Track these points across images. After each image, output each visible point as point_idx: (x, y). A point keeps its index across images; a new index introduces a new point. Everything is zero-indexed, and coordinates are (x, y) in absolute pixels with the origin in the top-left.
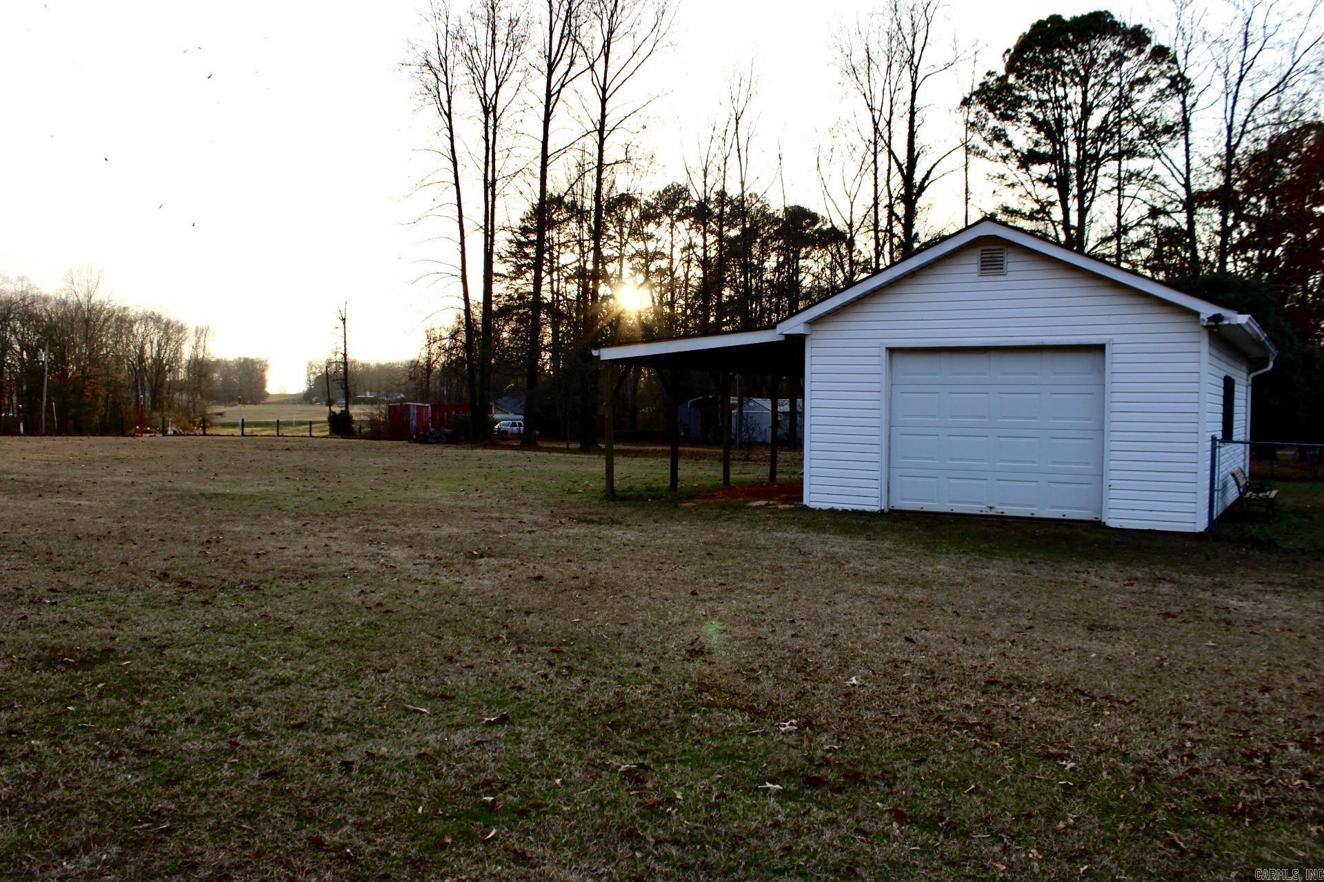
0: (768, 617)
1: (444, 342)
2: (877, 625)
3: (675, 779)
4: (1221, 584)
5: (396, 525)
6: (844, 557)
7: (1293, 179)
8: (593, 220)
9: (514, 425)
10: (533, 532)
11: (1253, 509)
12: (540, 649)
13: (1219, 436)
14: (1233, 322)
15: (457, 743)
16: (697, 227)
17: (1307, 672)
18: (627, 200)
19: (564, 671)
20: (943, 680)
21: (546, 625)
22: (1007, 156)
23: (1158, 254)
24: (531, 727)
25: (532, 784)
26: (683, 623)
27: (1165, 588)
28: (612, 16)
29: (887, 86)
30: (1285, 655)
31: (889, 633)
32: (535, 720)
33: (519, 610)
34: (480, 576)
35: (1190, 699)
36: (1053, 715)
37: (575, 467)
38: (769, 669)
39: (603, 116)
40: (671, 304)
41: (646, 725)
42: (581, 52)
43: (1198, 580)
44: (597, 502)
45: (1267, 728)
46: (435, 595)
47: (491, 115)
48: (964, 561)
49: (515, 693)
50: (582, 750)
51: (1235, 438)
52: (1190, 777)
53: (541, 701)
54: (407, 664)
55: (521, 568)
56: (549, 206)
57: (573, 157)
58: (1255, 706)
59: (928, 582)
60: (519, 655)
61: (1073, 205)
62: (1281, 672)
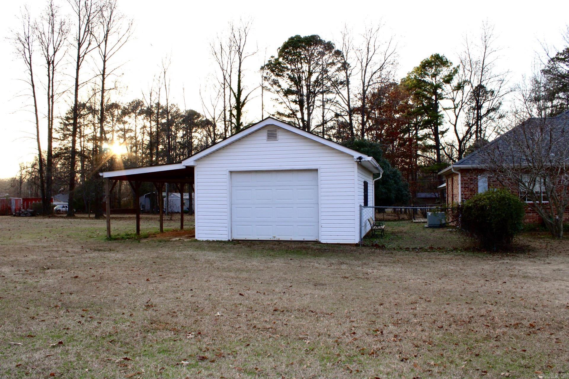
0: (181, 289)
1: (28, 169)
2: (228, 289)
3: (141, 363)
4: (365, 264)
5: (5, 256)
6: (213, 261)
7: (387, 104)
8: (100, 114)
9: (64, 207)
10: (73, 256)
11: (376, 233)
12: (78, 310)
13: (363, 204)
14: (366, 160)
15: (37, 357)
16: (147, 118)
17: (396, 296)
18: (115, 106)
19: (89, 319)
20: (256, 311)
21: (80, 298)
22: (279, 91)
23: (339, 132)
24: (73, 346)
25: (74, 373)
26: (143, 294)
27: (344, 267)
28: (108, 24)
29: (229, 60)
30: (388, 290)
31: (233, 292)
32: (75, 343)
33: (67, 293)
34: (48, 278)
35: (353, 310)
36: (301, 322)
37: (92, 226)
38: (182, 311)
39: (104, 68)
40: (136, 152)
41: (127, 340)
42: (94, 39)
43: (356, 262)
44: (103, 241)
45: (382, 319)
46: (25, 289)
47: (51, 65)
48: (263, 260)
49: (65, 331)
50: (98, 354)
51: (369, 206)
52: (354, 342)
53: (78, 334)
54: (11, 322)
55: (68, 273)
56: (79, 107)
57: (90, 86)
58: (377, 311)
59: (249, 270)
60: (67, 314)
61: (305, 112)
62: (387, 297)
